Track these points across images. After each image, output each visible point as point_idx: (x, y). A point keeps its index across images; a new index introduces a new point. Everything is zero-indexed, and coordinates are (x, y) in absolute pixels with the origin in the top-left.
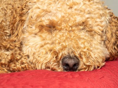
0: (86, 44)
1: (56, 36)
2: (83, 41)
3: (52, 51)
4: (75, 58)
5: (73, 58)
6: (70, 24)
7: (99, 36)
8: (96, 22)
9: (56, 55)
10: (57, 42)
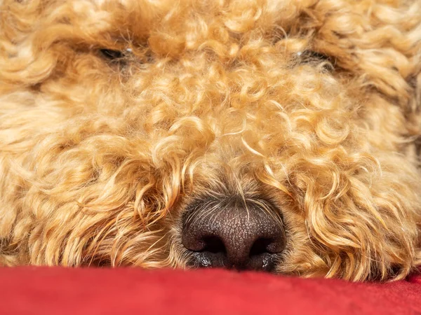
0: (324, 130)
1: (148, 84)
2: (305, 114)
3: (126, 162)
4: (260, 202)
5: (251, 205)
6: (233, 25)
7: (394, 110)
8: (377, 23)
9: (146, 182)
10: (157, 116)
